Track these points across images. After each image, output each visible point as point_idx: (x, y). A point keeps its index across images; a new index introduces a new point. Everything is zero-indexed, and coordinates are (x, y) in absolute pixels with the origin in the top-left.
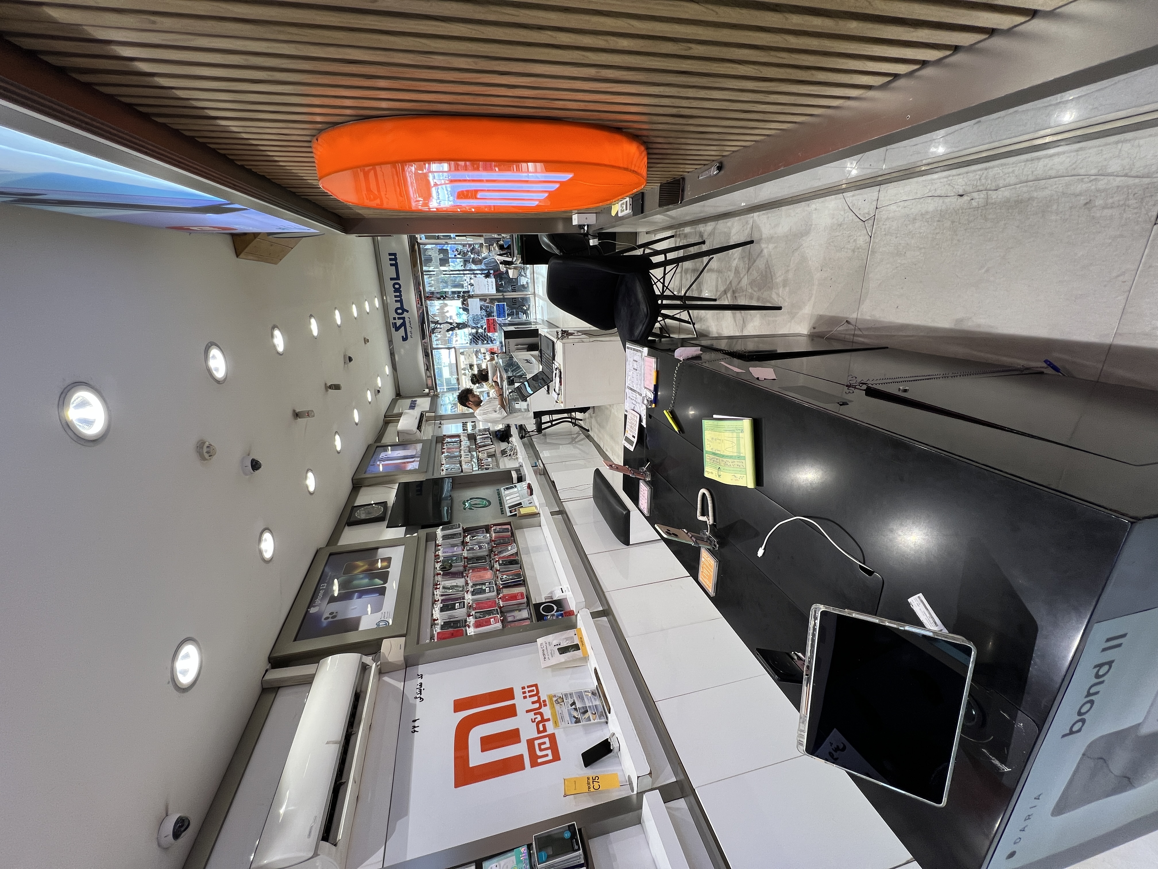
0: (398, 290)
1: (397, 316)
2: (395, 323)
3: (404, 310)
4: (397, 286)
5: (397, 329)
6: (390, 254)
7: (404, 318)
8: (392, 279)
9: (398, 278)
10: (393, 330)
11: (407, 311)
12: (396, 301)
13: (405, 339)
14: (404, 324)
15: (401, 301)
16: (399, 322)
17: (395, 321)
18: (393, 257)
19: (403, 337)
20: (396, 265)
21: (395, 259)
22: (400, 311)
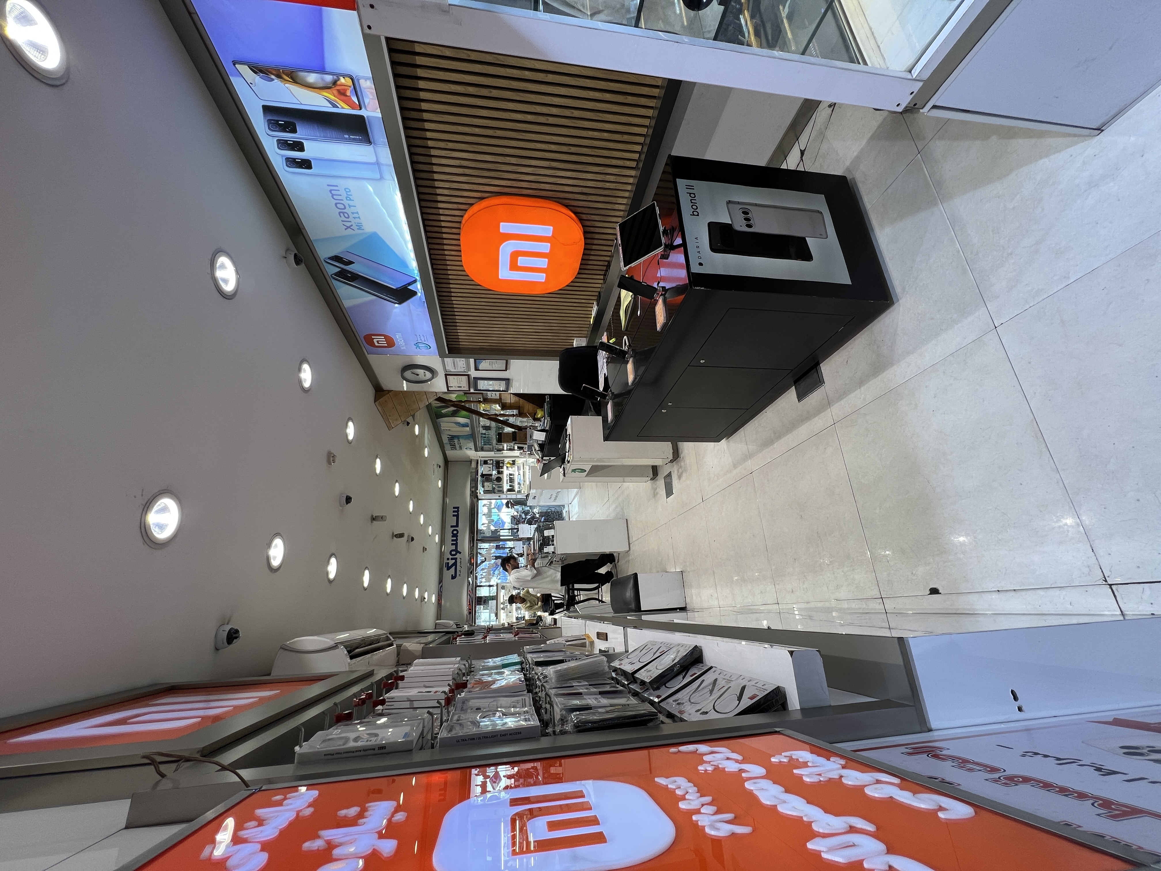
0: (455, 535)
1: (451, 557)
2: (448, 563)
3: (458, 552)
4: (455, 532)
5: (449, 568)
6: (454, 508)
7: (456, 559)
8: (452, 527)
9: (457, 526)
10: (445, 569)
11: (460, 553)
12: (452, 544)
13: (453, 577)
14: (455, 564)
15: (456, 545)
16: (451, 562)
17: (448, 561)
18: (457, 510)
19: (452, 575)
20: (457, 516)
21: (458, 511)
22: (453, 553)
